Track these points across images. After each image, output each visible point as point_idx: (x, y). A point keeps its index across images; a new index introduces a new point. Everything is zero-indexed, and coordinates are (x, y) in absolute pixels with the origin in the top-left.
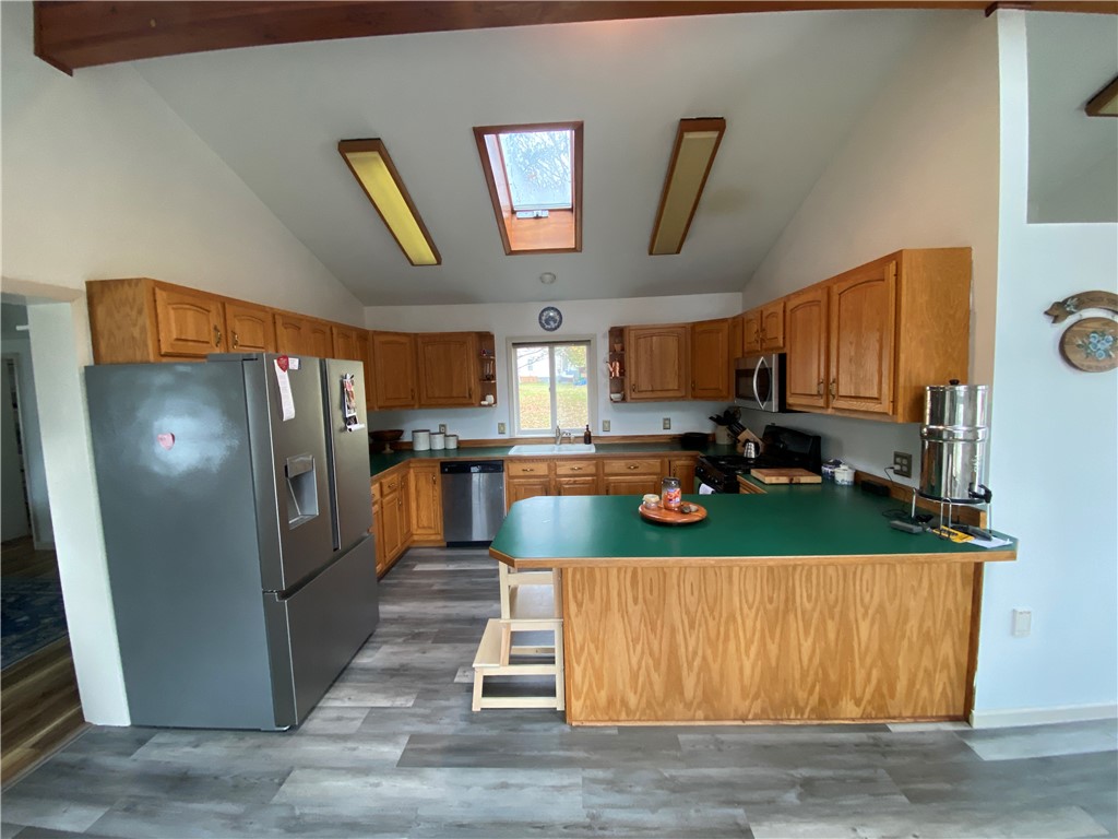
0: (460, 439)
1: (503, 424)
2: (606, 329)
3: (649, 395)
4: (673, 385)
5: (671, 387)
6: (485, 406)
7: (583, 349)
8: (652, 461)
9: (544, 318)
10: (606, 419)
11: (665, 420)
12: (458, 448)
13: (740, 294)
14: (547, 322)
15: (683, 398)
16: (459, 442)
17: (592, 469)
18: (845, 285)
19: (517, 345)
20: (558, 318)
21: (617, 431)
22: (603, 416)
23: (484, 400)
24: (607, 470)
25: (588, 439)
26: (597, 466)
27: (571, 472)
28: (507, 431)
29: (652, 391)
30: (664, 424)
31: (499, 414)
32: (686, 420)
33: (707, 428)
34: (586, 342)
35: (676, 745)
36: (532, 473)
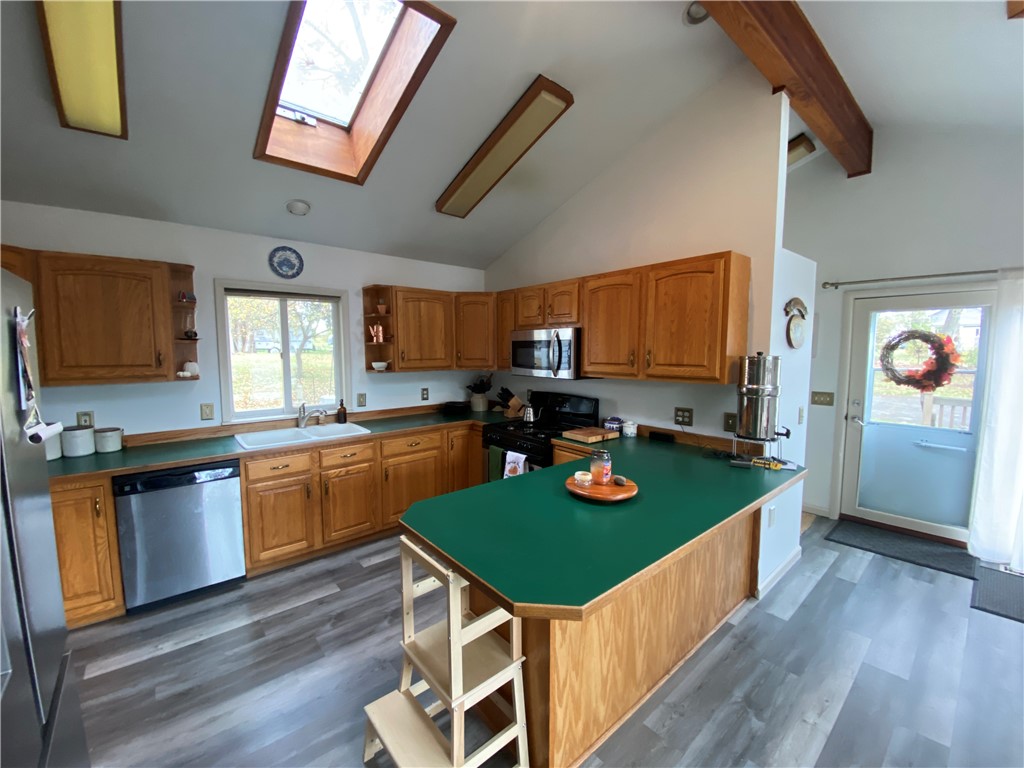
0: (126, 433)
1: (210, 406)
2: (359, 288)
3: (418, 364)
4: (440, 353)
5: (438, 357)
6: (185, 379)
7: (328, 306)
8: (433, 436)
9: (276, 260)
10: (362, 392)
11: (424, 390)
12: (124, 449)
13: (483, 272)
14: (281, 264)
15: (448, 368)
16: (125, 439)
17: (369, 453)
18: (664, 273)
19: (231, 291)
20: (296, 262)
21: (375, 404)
22: (358, 389)
23: (182, 370)
24: (387, 451)
25: (341, 417)
26: (374, 448)
27: (342, 461)
28: (217, 415)
29: (421, 360)
30: (423, 394)
31: (203, 392)
32: (443, 391)
33: (459, 396)
34: (334, 298)
35: (652, 735)
36: (287, 470)
